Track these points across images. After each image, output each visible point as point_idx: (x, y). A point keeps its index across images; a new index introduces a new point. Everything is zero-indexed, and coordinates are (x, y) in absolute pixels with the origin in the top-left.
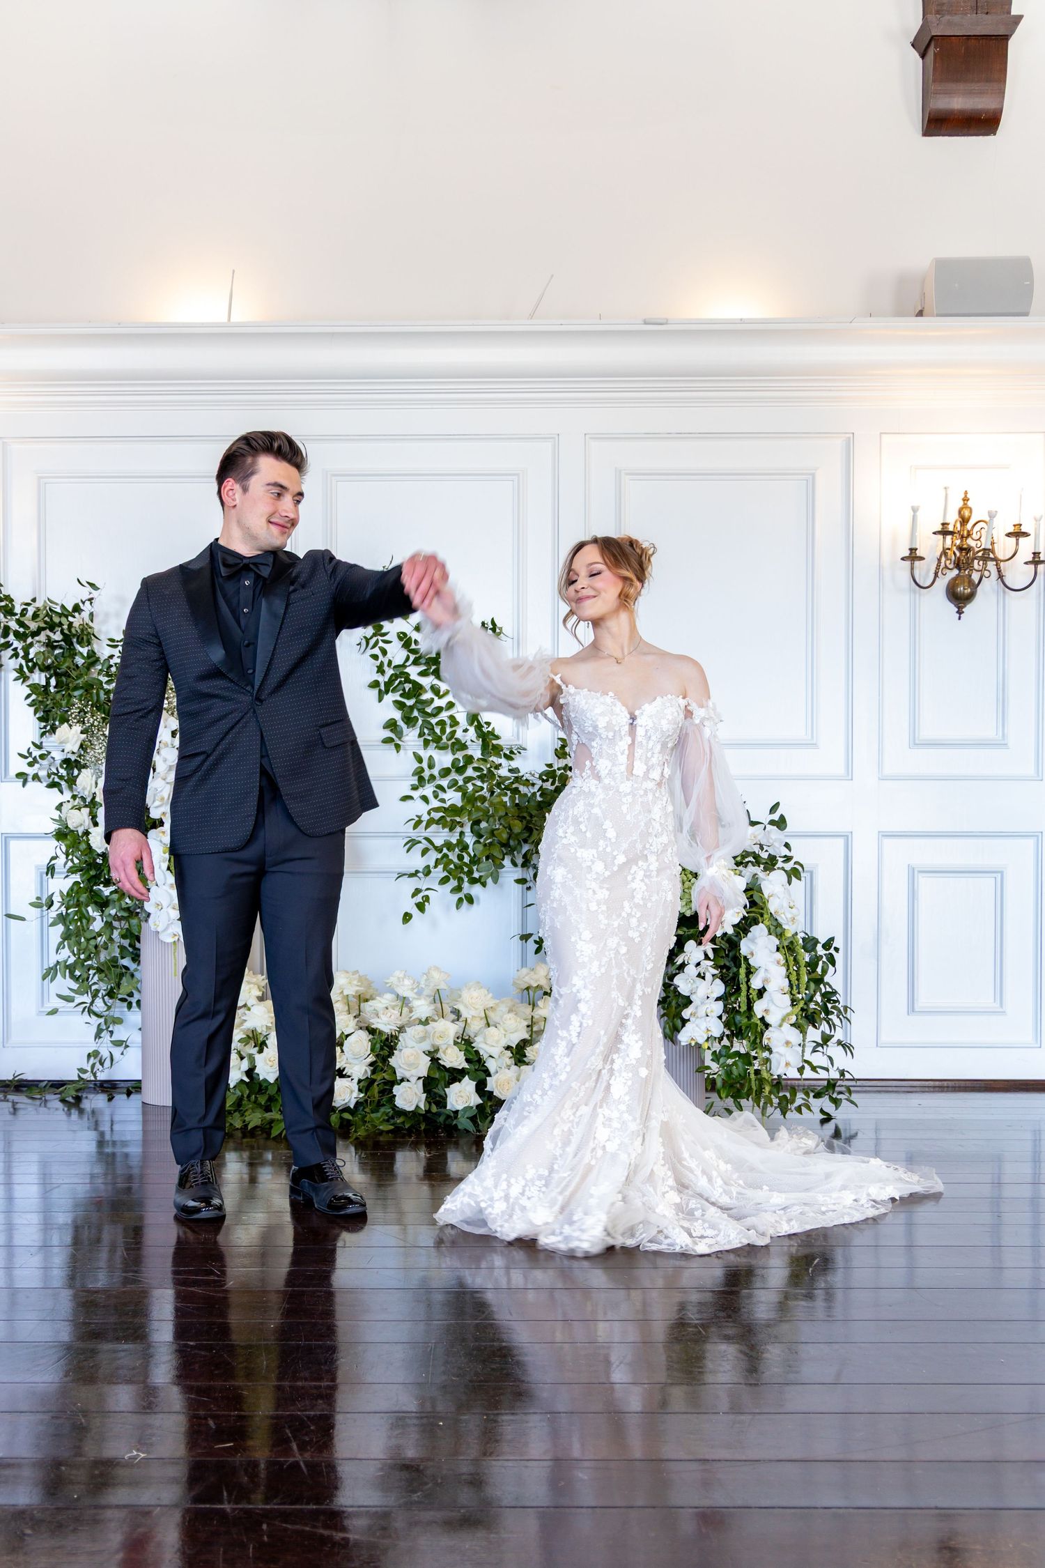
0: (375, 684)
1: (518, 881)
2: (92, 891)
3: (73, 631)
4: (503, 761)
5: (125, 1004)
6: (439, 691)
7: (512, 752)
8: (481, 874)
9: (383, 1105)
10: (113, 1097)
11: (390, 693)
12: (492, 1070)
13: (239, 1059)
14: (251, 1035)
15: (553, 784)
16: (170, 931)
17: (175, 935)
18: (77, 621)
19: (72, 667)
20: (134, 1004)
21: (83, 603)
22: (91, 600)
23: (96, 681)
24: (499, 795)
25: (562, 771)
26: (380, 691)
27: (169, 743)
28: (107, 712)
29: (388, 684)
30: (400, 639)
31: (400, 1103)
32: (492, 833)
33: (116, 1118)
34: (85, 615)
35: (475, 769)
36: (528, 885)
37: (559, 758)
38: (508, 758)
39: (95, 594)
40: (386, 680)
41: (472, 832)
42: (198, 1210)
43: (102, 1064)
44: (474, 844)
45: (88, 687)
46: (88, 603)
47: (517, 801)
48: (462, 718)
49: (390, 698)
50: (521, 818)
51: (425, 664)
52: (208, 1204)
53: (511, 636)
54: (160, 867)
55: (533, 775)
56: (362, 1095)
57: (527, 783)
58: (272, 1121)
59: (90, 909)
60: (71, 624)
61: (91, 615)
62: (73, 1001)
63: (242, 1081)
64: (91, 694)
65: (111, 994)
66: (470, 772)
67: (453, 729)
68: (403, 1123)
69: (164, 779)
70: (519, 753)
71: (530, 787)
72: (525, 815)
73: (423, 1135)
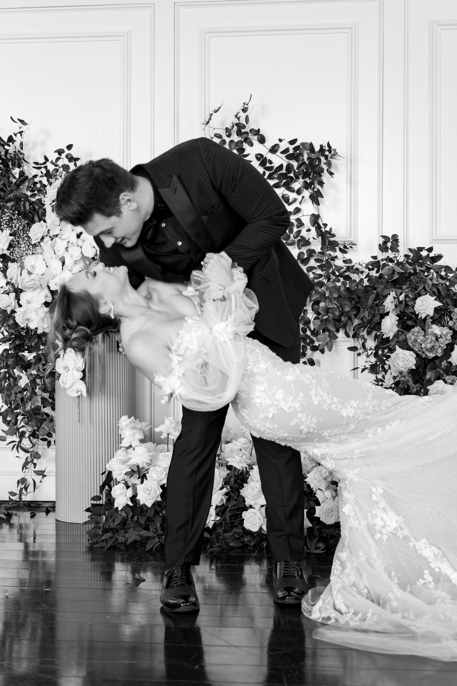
1: (351, 349)
2: (17, 356)
3: (8, 156)
4: (338, 253)
5: (46, 443)
6: (288, 199)
7: (345, 247)
8: (320, 343)
9: (236, 526)
10: (35, 515)
12: (321, 500)
13: (125, 488)
14: (136, 469)
15: (377, 272)
16: (75, 388)
17: (78, 391)
18: (11, 149)
19: (7, 184)
20: (53, 443)
21: (16, 135)
22: (21, 133)
23: (23, 195)
24: (334, 281)
25: (385, 262)
27: (75, 243)
28: (31, 218)
30: (258, 159)
31: (247, 525)
32: (327, 310)
33: (37, 532)
34: (17, 144)
35: (317, 260)
36: (358, 352)
37: (382, 252)
38: (343, 251)
39: (24, 128)
41: (312, 310)
42: (178, 606)
43: (26, 489)
44: (314, 319)
45: (17, 200)
46: (19, 135)
47: (348, 286)
48: (306, 221)
50: (351, 299)
51: (277, 178)
52: (187, 601)
53: (345, 156)
55: (361, 265)
56: (218, 518)
57: (357, 271)
58: (148, 538)
59: (15, 371)
60: (7, 151)
61: (21, 144)
62: (5, 440)
63: (127, 505)
64: (19, 205)
65: (34, 435)
66: (312, 263)
67: (300, 229)
68: (249, 541)
69: (71, 271)
70: (351, 247)
71: (360, 274)
72: (354, 296)
73: (265, 551)
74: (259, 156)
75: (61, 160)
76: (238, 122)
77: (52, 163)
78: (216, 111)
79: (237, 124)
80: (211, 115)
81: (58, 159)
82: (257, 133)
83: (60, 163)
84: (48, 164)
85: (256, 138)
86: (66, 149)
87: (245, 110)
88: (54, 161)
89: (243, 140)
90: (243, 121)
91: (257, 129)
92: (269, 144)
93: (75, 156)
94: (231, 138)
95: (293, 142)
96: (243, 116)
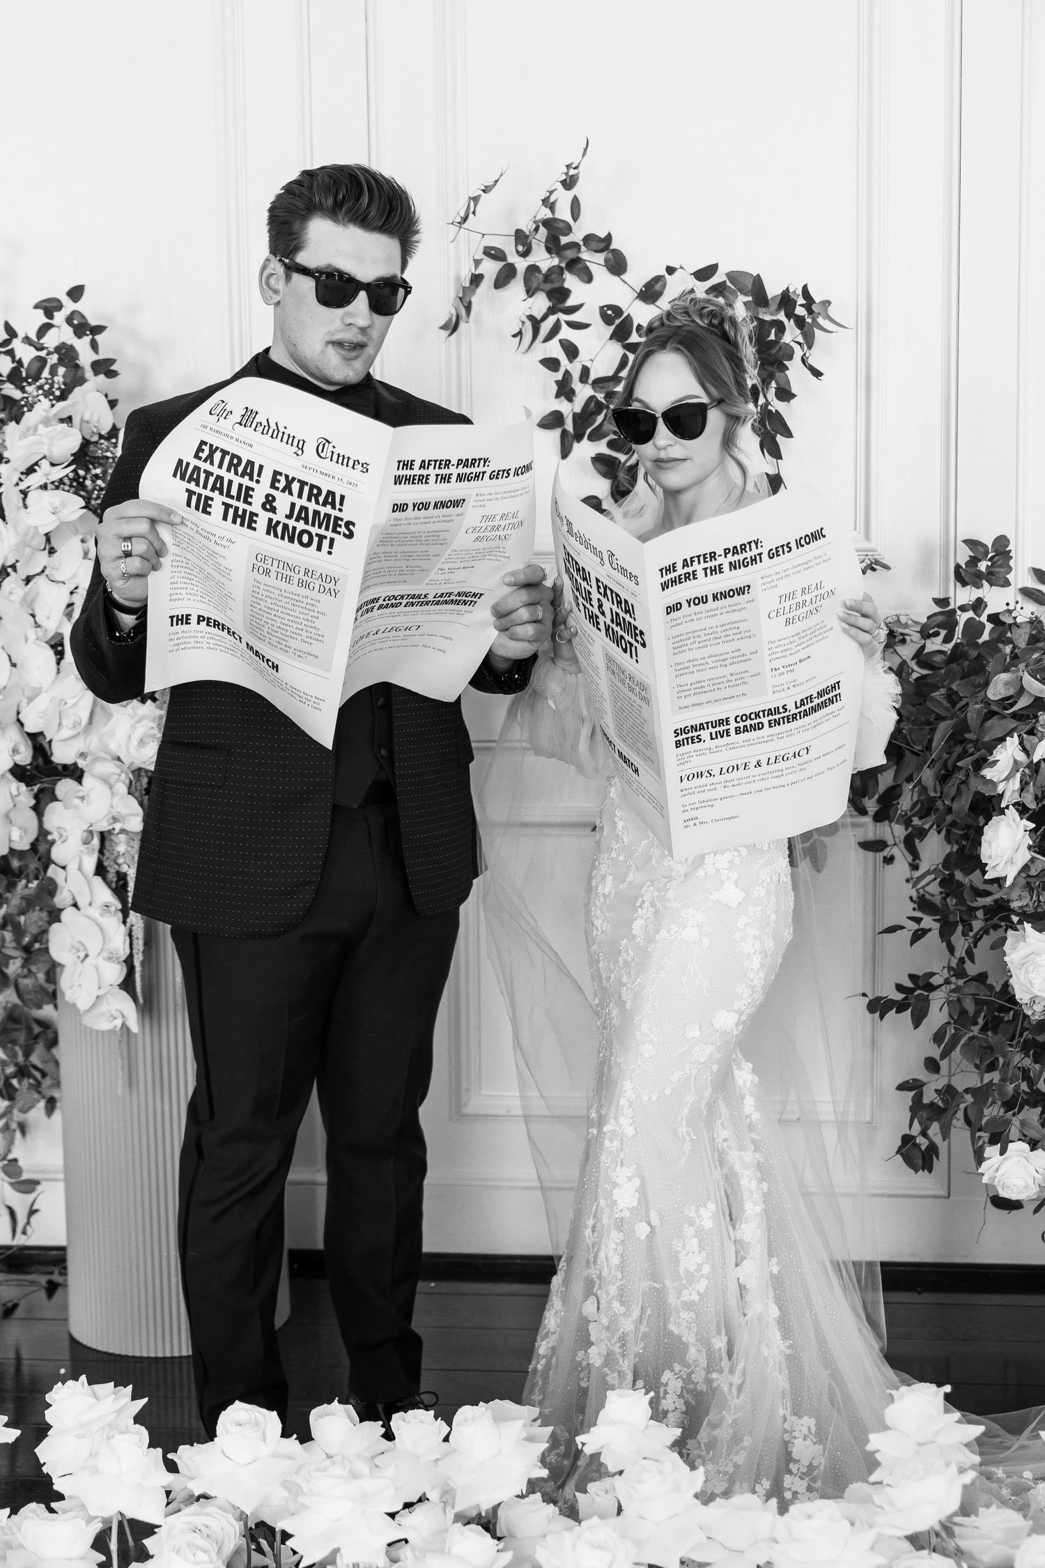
0: (552, 421)
11: (585, 440)
15: (947, 640)
16: (105, 1009)
17: (115, 1018)
25: (970, 614)
26: (564, 434)
29: (582, 419)
30: (608, 320)
36: (886, 852)
40: (578, 409)
49: (586, 450)
54: (80, 869)
74: (609, 312)
75: (52, 332)
76: (550, 215)
77: (27, 340)
78: (486, 190)
79: (547, 223)
80: (476, 199)
81: (44, 330)
82: (603, 245)
83: (51, 340)
84: (17, 344)
85: (600, 257)
86: (66, 301)
87: (569, 183)
88: (33, 337)
89: (563, 265)
90: (564, 213)
91: (602, 235)
92: (638, 275)
93: (93, 322)
94: (531, 260)
95: (704, 274)
96: (563, 199)
